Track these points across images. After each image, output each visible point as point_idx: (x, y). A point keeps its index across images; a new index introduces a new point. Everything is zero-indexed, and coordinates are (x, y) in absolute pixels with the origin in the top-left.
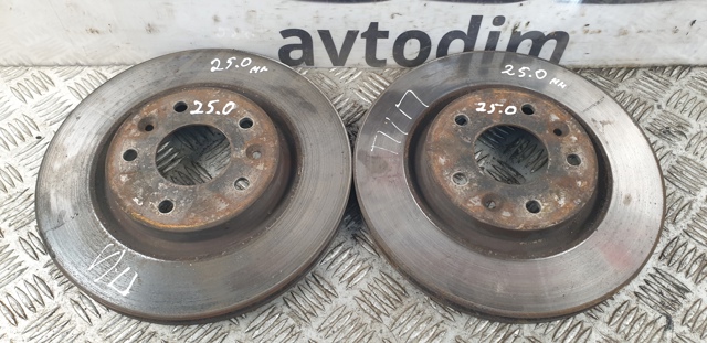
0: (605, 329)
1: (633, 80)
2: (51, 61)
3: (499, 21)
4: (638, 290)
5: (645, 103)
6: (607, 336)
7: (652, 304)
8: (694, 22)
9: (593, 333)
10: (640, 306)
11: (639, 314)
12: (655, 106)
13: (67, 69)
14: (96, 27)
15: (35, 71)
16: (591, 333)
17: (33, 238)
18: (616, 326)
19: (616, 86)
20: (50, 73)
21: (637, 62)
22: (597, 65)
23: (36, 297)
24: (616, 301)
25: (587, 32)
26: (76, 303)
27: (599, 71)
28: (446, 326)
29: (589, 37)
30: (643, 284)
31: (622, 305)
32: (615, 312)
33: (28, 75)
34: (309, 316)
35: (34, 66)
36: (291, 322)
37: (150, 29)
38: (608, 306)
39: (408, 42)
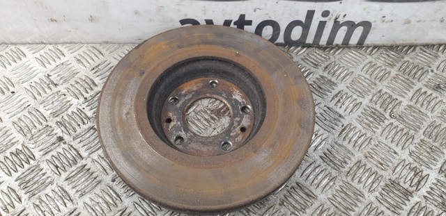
1: (414, 53)
2: (24, 41)
3: (326, 14)
4: (426, 194)
5: (423, 68)
7: (436, 204)
10: (428, 205)
11: (428, 211)
12: (430, 70)
13: (35, 46)
14: (54, 18)
15: (13, 47)
17: (8, 161)
19: (403, 58)
20: (23, 48)
21: (416, 42)
22: (390, 43)
23: (9, 202)
24: (412, 202)
25: (383, 21)
26: (37, 206)
27: (391, 48)
29: (385, 25)
30: (429, 190)
31: (416, 205)
32: (411, 209)
33: (8, 50)
35: (12, 44)
37: (92, 19)
38: (406, 205)
39: (265, 28)
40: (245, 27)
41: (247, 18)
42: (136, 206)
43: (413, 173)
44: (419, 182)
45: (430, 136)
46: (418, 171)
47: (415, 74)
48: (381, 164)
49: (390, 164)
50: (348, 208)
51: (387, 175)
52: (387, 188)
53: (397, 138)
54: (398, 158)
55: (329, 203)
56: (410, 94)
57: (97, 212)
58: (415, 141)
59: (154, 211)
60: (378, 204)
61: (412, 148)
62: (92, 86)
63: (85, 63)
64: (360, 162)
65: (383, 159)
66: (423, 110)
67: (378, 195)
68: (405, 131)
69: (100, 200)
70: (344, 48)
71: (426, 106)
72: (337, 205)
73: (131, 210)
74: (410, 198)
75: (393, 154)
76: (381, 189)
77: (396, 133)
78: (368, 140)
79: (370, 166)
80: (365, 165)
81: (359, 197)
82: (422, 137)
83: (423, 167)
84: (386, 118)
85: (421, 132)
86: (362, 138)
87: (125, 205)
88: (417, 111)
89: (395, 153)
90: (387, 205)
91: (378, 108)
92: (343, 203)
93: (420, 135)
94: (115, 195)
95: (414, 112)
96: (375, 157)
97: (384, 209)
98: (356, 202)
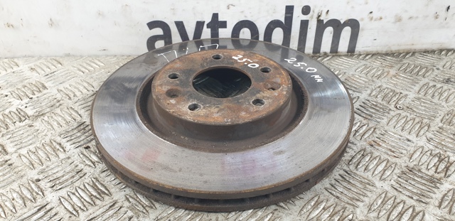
0: (438, 212)
1: (412, 58)
5: (426, 67)
6: (442, 217)
8: (449, 8)
9: (427, 215)
12: (435, 69)
14: (11, 22)
16: (424, 215)
18: (447, 209)
19: (401, 61)
21: (413, 48)
22: (384, 50)
24: (442, 189)
25: (371, 19)
27: (387, 54)
28: (280, 214)
29: (374, 24)
31: (448, 192)
32: (443, 197)
34: (147, 208)
36: (130, 213)
37: (52, 24)
38: (435, 193)
39: (242, 31)
40: (220, 30)
41: (221, 19)
42: (62, 200)
43: (437, 159)
44: (447, 168)
45: (450, 123)
46: (443, 157)
47: (418, 72)
48: (393, 152)
49: (404, 152)
50: (353, 198)
51: (403, 162)
52: (405, 176)
53: (408, 127)
54: (413, 145)
55: (326, 193)
56: (417, 88)
57: (5, 208)
58: (432, 129)
59: (84, 206)
60: (396, 193)
61: (430, 135)
62: (41, 89)
63: (39, 70)
64: (365, 150)
65: (394, 147)
66: (435, 100)
67: (394, 183)
68: (417, 120)
69: (15, 195)
70: (333, 56)
71: (438, 97)
72: (338, 195)
73: (53, 205)
74: (438, 185)
75: (406, 142)
76: (396, 177)
77: (406, 122)
78: (372, 130)
79: (378, 154)
80: (371, 153)
81: (367, 186)
82: (440, 125)
83: (448, 153)
84: (390, 110)
85: (438, 120)
86: (364, 128)
87: (47, 199)
88: (429, 102)
89: (409, 140)
90: (408, 193)
91: (380, 101)
92: (346, 192)
93: (437, 123)
94: (36, 190)
95: (424, 103)
96: (383, 145)
97: (404, 198)
98: (364, 191)
